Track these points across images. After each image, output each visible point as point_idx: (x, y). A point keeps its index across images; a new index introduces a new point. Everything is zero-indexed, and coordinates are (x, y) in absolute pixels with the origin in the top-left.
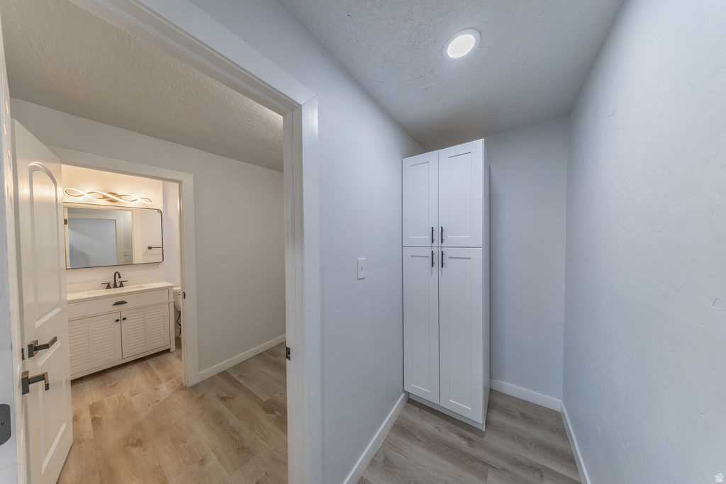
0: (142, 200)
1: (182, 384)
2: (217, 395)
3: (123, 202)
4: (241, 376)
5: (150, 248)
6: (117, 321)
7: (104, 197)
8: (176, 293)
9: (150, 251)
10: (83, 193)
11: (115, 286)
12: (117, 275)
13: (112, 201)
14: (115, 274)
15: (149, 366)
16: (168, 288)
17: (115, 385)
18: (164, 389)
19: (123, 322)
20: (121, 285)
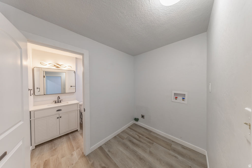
0: (68, 67)
1: (83, 153)
2: (100, 165)
3: (62, 68)
4: (109, 151)
5: (71, 86)
6: (58, 118)
7: (55, 66)
8: (80, 105)
9: (72, 88)
10: (47, 64)
11: (58, 102)
12: (59, 98)
13: (57, 67)
14: (58, 97)
15: (70, 138)
16: (77, 104)
17: (56, 149)
18: (76, 155)
19: (60, 118)
20: (60, 102)
